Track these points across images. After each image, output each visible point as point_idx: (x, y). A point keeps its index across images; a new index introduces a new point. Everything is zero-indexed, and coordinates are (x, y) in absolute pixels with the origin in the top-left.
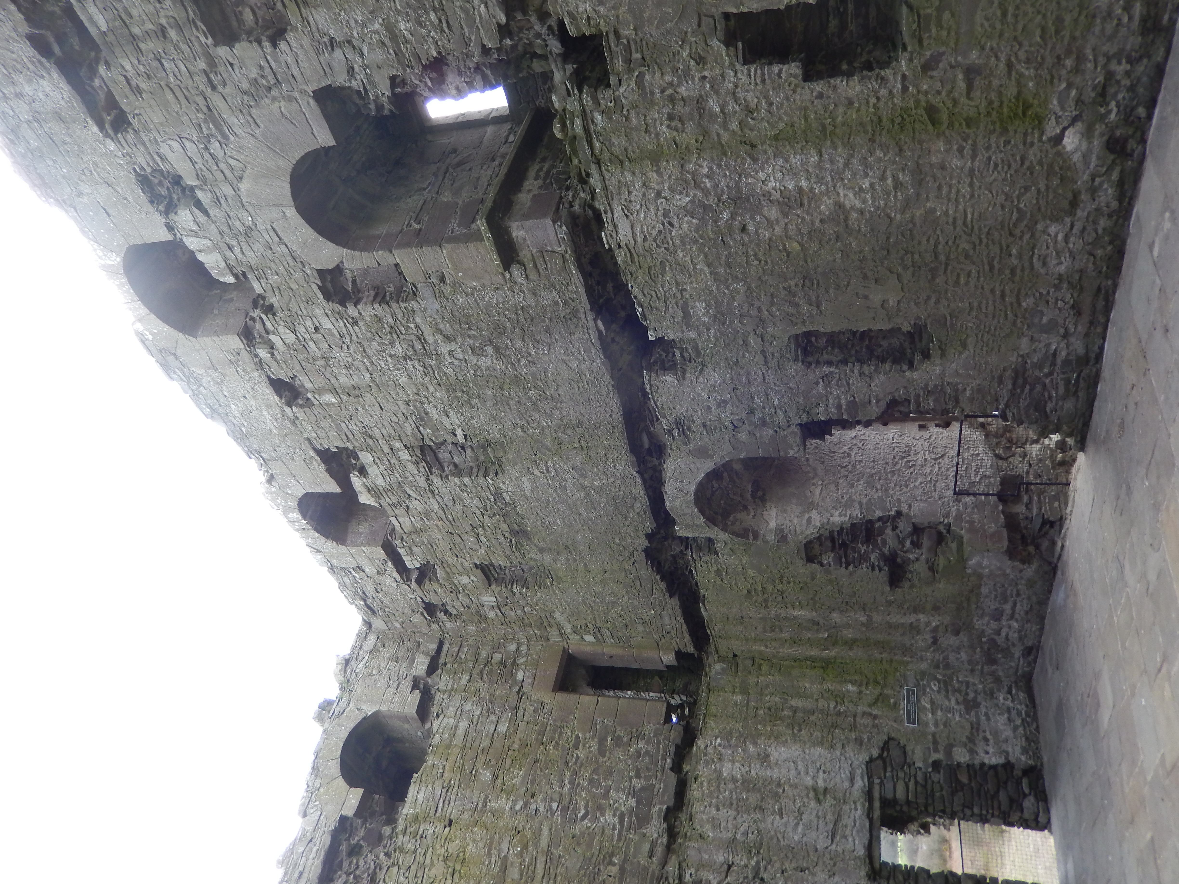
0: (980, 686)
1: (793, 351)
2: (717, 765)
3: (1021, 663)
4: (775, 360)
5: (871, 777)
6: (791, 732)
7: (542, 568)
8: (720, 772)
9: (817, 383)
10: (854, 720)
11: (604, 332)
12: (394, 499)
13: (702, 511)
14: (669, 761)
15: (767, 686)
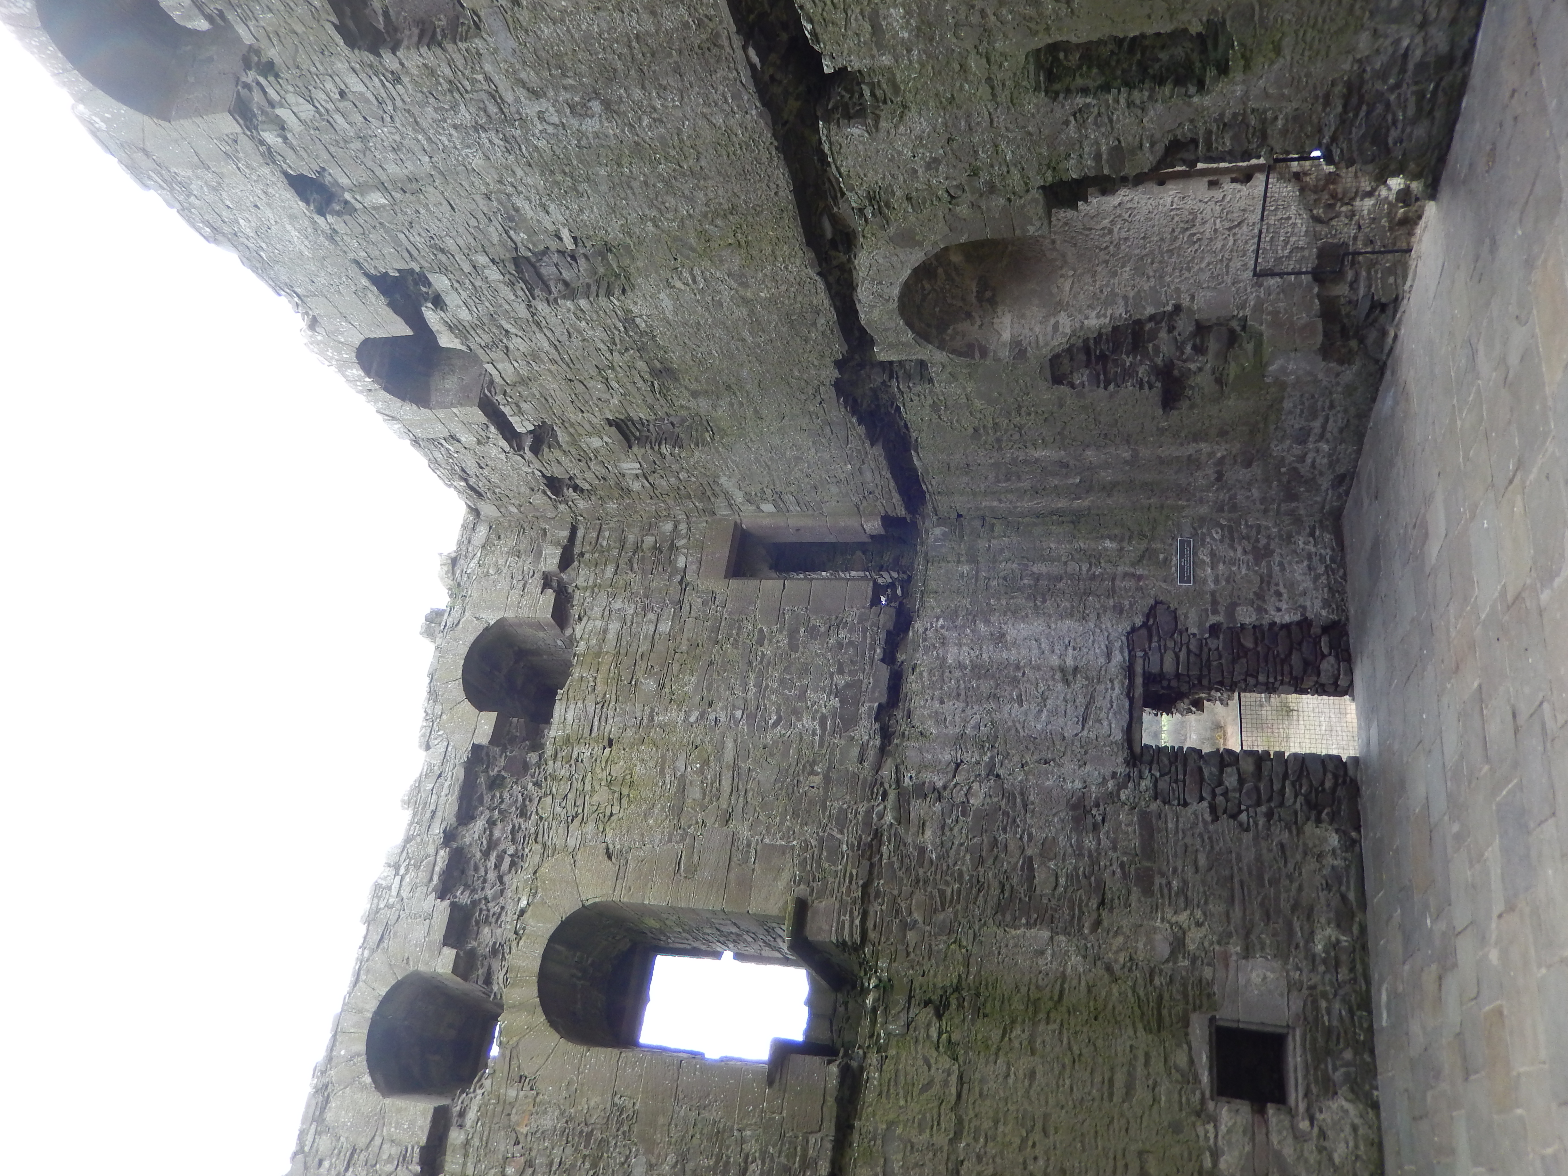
0: (1275, 530)
1: (1032, 76)
2: (940, 652)
3: (1329, 497)
4: (1007, 92)
5: (1133, 649)
6: (1032, 604)
7: (697, 419)
8: (944, 659)
9: (1067, 123)
10: (1113, 583)
11: (759, 66)
12: (487, 339)
13: (910, 324)
14: (878, 651)
15: (1002, 551)
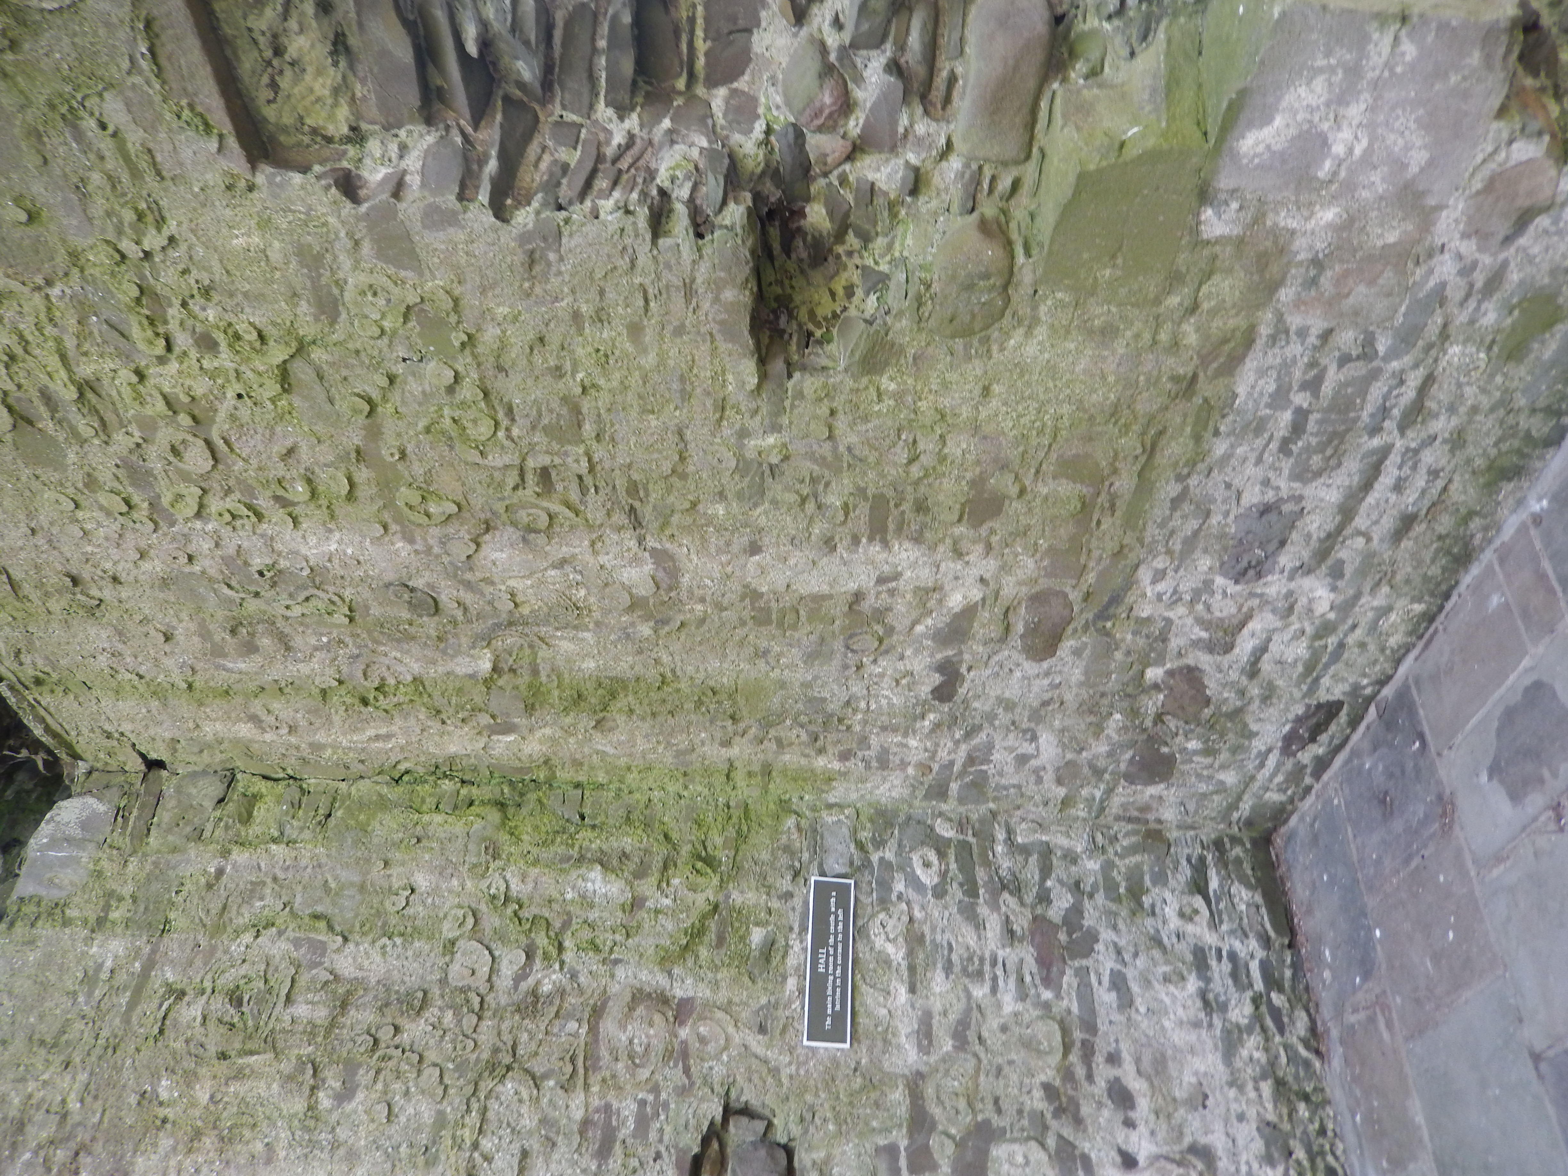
0: (1093, 865)
